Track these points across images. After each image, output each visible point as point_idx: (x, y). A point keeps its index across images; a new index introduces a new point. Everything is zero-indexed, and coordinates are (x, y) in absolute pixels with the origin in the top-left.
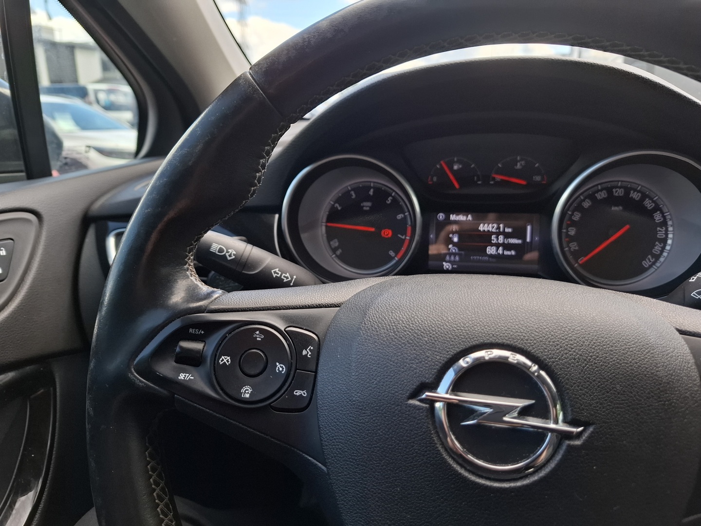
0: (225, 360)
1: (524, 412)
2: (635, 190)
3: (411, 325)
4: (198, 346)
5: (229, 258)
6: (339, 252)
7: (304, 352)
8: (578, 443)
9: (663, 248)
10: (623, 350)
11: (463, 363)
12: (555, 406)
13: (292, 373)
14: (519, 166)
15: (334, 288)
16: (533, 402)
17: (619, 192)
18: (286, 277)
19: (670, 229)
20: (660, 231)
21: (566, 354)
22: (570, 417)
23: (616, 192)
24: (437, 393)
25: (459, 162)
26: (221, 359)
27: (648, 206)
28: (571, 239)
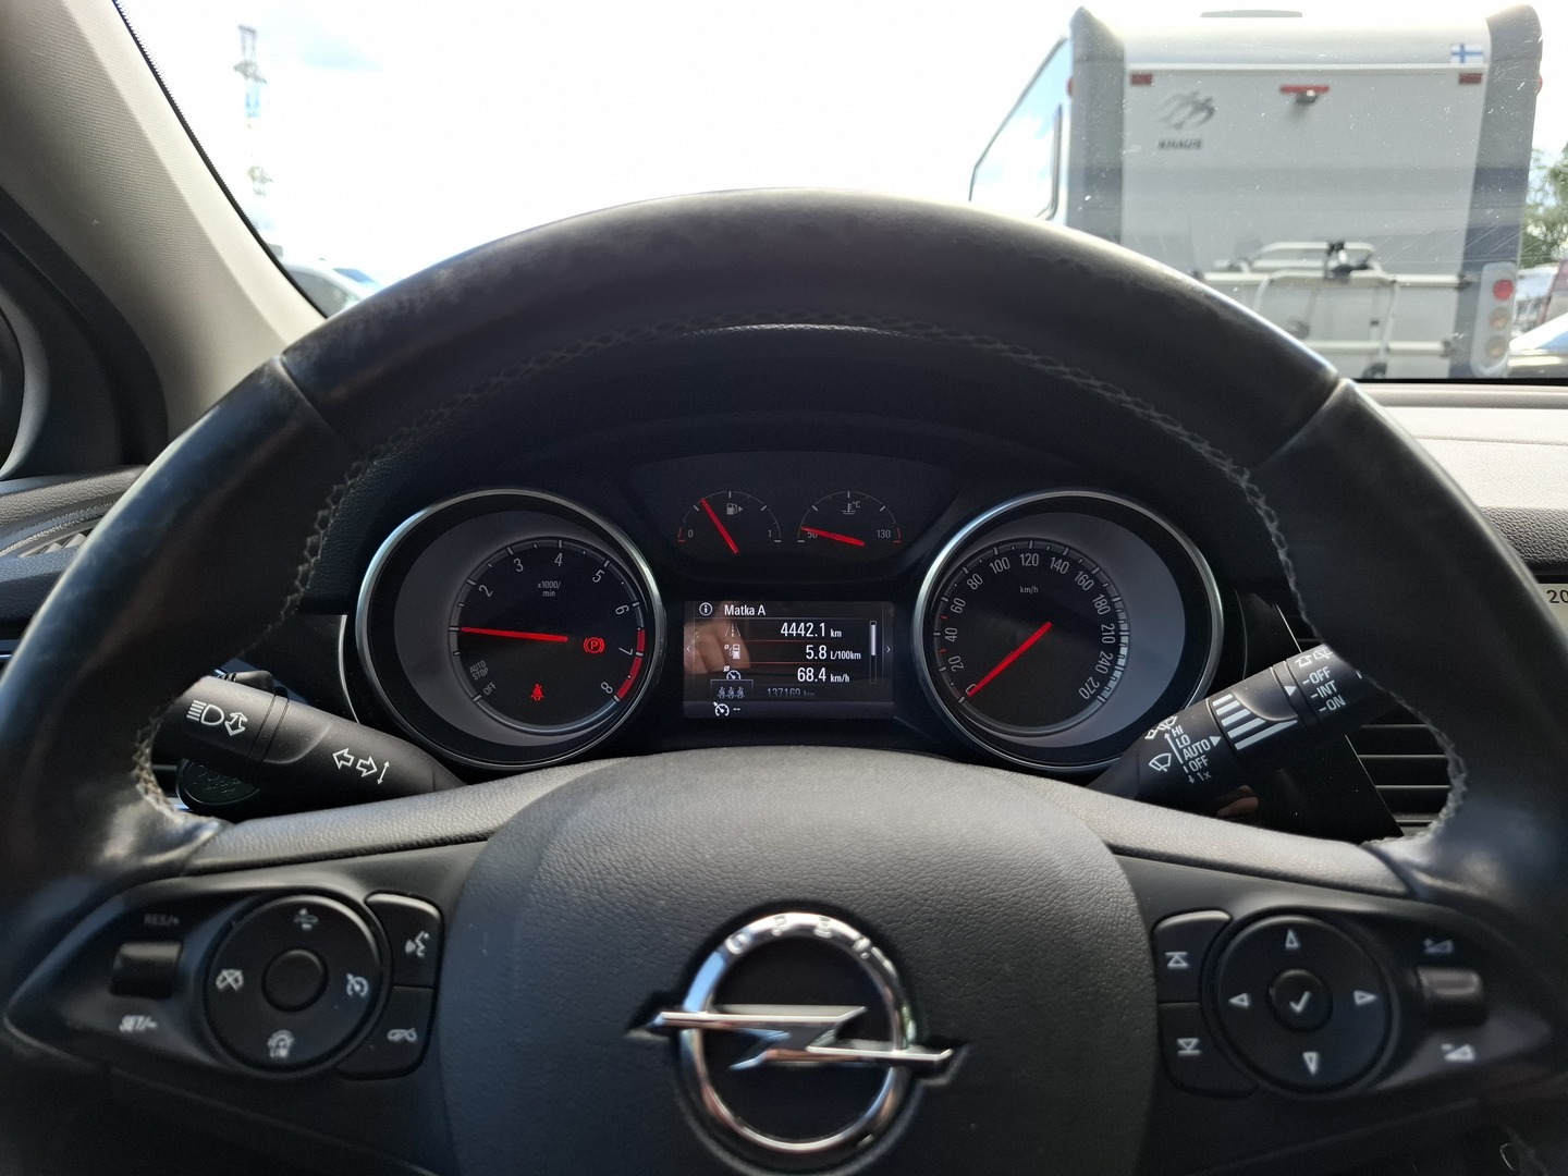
0: (231, 978)
1: (846, 1033)
2: (1059, 556)
3: (634, 876)
4: (166, 952)
5: (232, 733)
6: (488, 690)
7: (410, 947)
8: (941, 1081)
9: (1114, 662)
10: (1015, 896)
11: (733, 945)
12: (900, 1010)
13: (383, 994)
14: (849, 511)
15: (473, 800)
16: (861, 1009)
17: (1032, 560)
18: (367, 766)
19: (1124, 627)
20: (1107, 631)
21: (916, 911)
22: (926, 1034)
23: (1026, 559)
24: (685, 1012)
25: (736, 501)
26: (220, 978)
27: (1084, 584)
28: (950, 649)
